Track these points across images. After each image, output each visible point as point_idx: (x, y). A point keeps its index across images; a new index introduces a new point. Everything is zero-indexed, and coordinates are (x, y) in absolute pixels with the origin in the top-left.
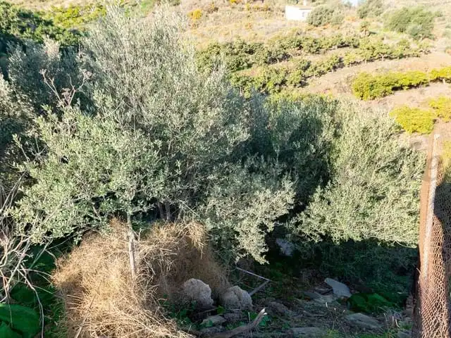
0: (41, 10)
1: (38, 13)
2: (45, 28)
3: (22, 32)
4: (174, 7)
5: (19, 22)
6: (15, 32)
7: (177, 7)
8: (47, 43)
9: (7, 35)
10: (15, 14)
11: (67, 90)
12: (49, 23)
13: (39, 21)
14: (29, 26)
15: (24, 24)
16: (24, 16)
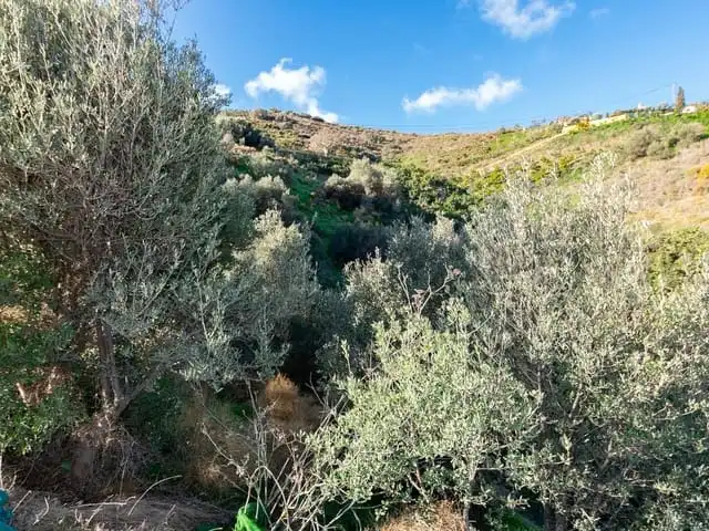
0: (458, 175)
1: (454, 179)
2: (458, 197)
3: (429, 203)
4: (663, 162)
5: (429, 190)
6: (422, 202)
7: (670, 161)
8: (439, 222)
9: (413, 205)
10: (427, 182)
11: (420, 291)
12: (463, 191)
13: (452, 189)
14: (439, 195)
15: (434, 193)
16: (437, 183)
